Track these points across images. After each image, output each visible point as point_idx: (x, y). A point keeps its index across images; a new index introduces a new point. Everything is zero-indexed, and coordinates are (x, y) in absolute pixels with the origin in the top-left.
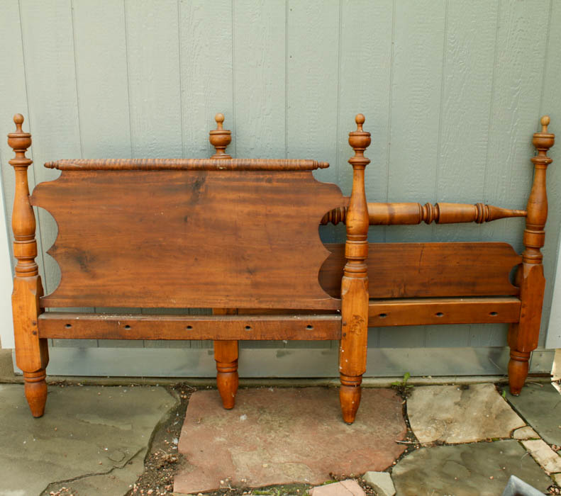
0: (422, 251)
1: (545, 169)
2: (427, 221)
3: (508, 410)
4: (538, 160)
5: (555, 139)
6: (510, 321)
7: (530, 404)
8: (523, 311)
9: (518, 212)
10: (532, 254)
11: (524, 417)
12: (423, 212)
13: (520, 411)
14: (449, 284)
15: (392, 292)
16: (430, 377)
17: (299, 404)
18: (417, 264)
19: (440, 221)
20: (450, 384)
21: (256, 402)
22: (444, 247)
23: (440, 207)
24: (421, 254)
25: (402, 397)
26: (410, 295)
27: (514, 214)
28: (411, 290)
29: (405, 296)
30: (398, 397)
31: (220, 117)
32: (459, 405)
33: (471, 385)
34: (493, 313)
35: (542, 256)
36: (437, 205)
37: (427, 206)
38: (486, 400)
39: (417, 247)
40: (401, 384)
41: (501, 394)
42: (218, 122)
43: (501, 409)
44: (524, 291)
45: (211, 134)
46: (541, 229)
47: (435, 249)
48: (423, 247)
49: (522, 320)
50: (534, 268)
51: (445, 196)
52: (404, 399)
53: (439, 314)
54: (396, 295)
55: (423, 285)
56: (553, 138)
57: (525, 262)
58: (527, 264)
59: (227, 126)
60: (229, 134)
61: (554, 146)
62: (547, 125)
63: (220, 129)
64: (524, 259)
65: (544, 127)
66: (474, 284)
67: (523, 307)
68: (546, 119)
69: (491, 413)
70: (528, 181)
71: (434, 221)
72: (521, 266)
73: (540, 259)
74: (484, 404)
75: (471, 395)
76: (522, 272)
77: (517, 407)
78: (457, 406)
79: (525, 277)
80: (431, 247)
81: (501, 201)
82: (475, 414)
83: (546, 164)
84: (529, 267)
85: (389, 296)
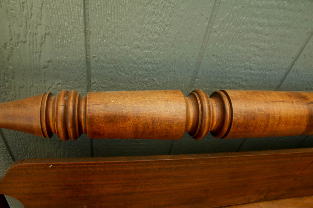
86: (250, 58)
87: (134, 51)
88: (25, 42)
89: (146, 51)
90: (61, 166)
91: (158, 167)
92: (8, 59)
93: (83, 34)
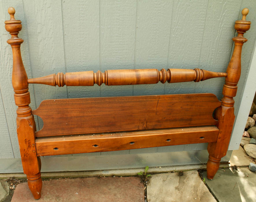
0: (158, 100)
1: (241, 46)
2: (163, 81)
3: (207, 192)
4: (238, 40)
5: (251, 25)
6: (211, 141)
7: (219, 186)
8: (220, 135)
9: (221, 74)
10: (227, 101)
11: (217, 197)
12: (160, 76)
13: (214, 193)
14: (175, 120)
15: (138, 127)
16: (160, 167)
17: (82, 193)
18: (155, 109)
19: (171, 81)
20: (172, 172)
21: (55, 191)
22: (172, 98)
23: (171, 72)
24: (158, 102)
25: (144, 185)
26: (150, 128)
27: (219, 75)
28: (150, 125)
29: (146, 129)
30: (142, 184)
31: (11, 9)
32: (178, 189)
33: (184, 172)
34: (202, 137)
35: (234, 102)
36: (169, 70)
37: (162, 71)
38: (194, 184)
39: (155, 98)
40: (144, 173)
41: (202, 179)
42: (10, 14)
43: (203, 192)
44: (221, 123)
45: (6, 24)
46: (235, 85)
47: (167, 99)
48: (159, 98)
49: (219, 140)
50: (229, 110)
51: (174, 63)
52: (145, 186)
53: (168, 140)
54: (141, 128)
55: (158, 121)
56: (249, 24)
57: (223, 105)
58: (224, 107)
59: (18, 16)
60: (20, 23)
61: (250, 30)
62: (246, 15)
63: (13, 19)
64: (223, 104)
65: (244, 17)
66: (191, 120)
67: (220, 133)
68: (246, 11)
69: (197, 195)
70: (228, 53)
71: (167, 81)
72: (220, 108)
73: (232, 104)
74: (193, 188)
75: (185, 181)
76: (221, 112)
77: (212, 190)
78: (177, 190)
79: (223, 115)
80: (164, 98)
81: (209, 66)
82: (188, 197)
83: (242, 43)
84: (225, 108)
85: (136, 129)
86: (118, 62)
87: (79, 63)
88: (48, 63)
89: (83, 63)
90: (58, 101)
91: (91, 102)
92: (42, 69)
93: (64, 59)
